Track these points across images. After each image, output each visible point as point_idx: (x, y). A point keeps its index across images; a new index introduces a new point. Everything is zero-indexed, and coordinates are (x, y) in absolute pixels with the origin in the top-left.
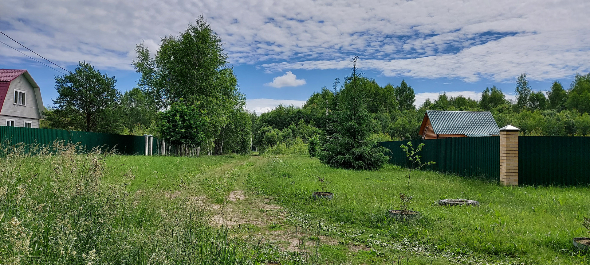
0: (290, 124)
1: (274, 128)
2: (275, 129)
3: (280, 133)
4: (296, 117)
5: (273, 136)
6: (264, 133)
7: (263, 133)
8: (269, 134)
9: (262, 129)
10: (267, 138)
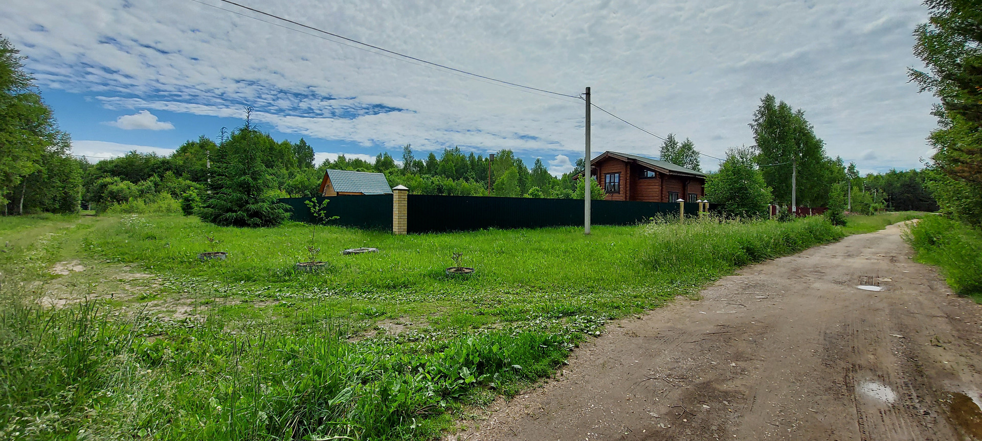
0: (150, 176)
1: (122, 180)
2: (126, 182)
3: (133, 187)
4: (159, 167)
5: (122, 190)
6: (106, 186)
7: (104, 186)
8: (114, 188)
9: (100, 181)
10: (111, 193)
